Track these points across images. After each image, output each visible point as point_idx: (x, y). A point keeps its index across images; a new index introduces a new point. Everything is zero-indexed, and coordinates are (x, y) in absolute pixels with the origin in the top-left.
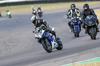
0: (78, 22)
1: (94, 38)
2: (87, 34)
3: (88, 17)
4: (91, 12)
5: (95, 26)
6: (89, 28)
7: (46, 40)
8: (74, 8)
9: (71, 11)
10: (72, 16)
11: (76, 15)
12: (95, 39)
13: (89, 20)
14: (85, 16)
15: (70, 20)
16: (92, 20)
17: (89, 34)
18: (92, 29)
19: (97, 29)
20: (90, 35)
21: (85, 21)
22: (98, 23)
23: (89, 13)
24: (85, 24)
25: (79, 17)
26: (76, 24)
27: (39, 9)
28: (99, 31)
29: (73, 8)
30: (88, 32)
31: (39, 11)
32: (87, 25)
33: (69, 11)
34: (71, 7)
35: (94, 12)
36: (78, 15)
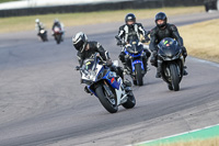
0: (140, 53)
1: (174, 87)
2: (161, 79)
3: (164, 42)
4: (171, 32)
5: (178, 62)
6: (166, 64)
7: (106, 86)
8: (132, 23)
9: (126, 28)
10: (128, 40)
11: (136, 39)
12: (177, 89)
13: (165, 48)
14: (158, 39)
15: (123, 49)
16: (172, 48)
17: (166, 79)
18: (172, 67)
19: (182, 68)
20: (168, 82)
21: (157, 49)
22: (185, 56)
23: (167, 32)
24: (156, 57)
25: (143, 42)
26: (137, 57)
27: (56, 24)
28: (185, 74)
29: (130, 23)
30: (162, 74)
31: (57, 29)
32: (161, 59)
33: (122, 28)
34: (127, 21)
35: (177, 30)
36: (141, 37)
